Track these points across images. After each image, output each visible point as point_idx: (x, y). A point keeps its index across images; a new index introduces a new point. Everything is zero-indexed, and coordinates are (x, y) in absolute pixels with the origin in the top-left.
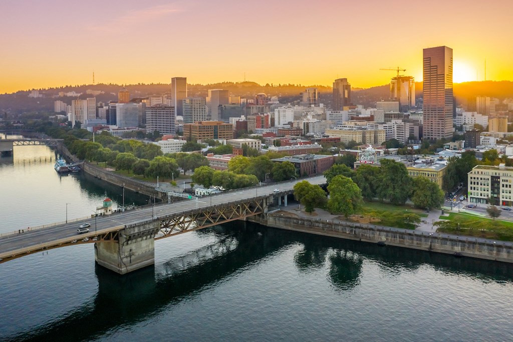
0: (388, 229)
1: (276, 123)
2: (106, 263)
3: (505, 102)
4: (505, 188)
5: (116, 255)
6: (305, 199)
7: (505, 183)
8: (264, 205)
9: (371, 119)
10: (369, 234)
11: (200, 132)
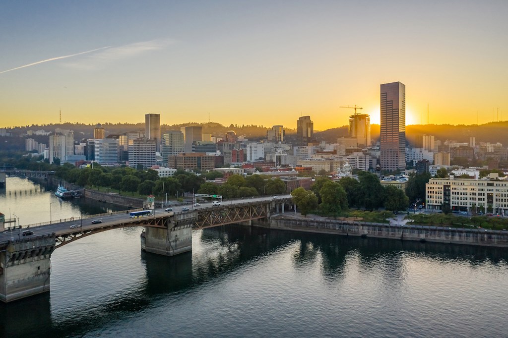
0: (369, 223)
1: (248, 159)
2: (154, 249)
3: (446, 143)
4: (454, 195)
5: (164, 241)
6: (302, 202)
7: (454, 191)
8: (268, 210)
9: (335, 152)
10: (354, 229)
11: (185, 163)
